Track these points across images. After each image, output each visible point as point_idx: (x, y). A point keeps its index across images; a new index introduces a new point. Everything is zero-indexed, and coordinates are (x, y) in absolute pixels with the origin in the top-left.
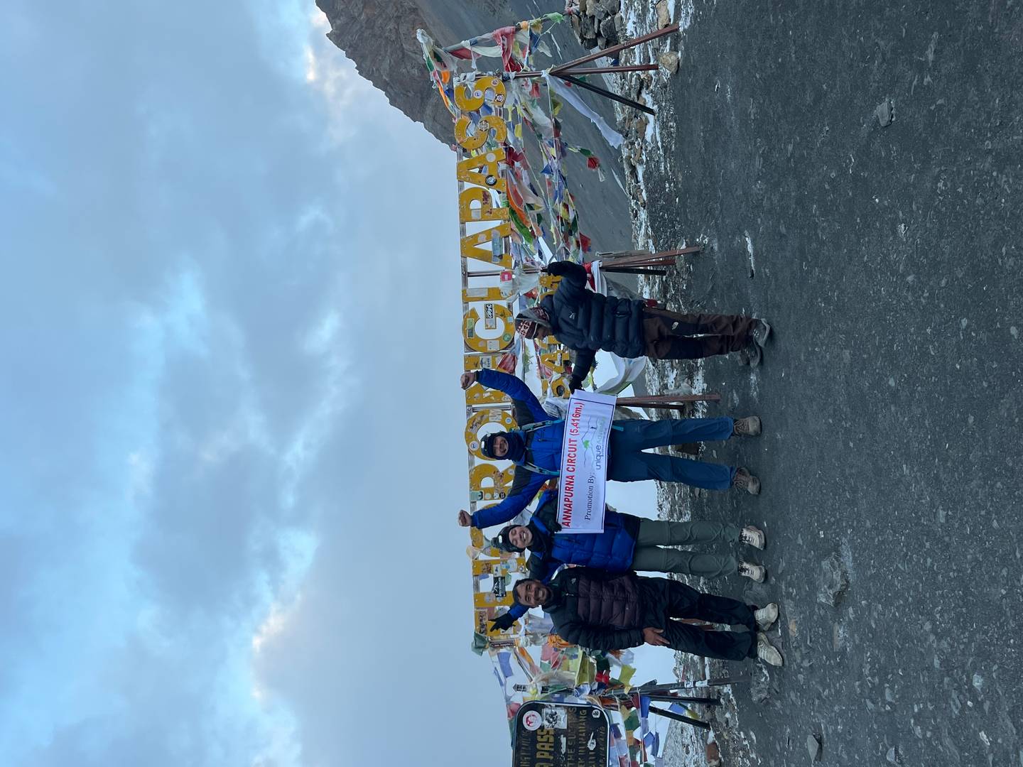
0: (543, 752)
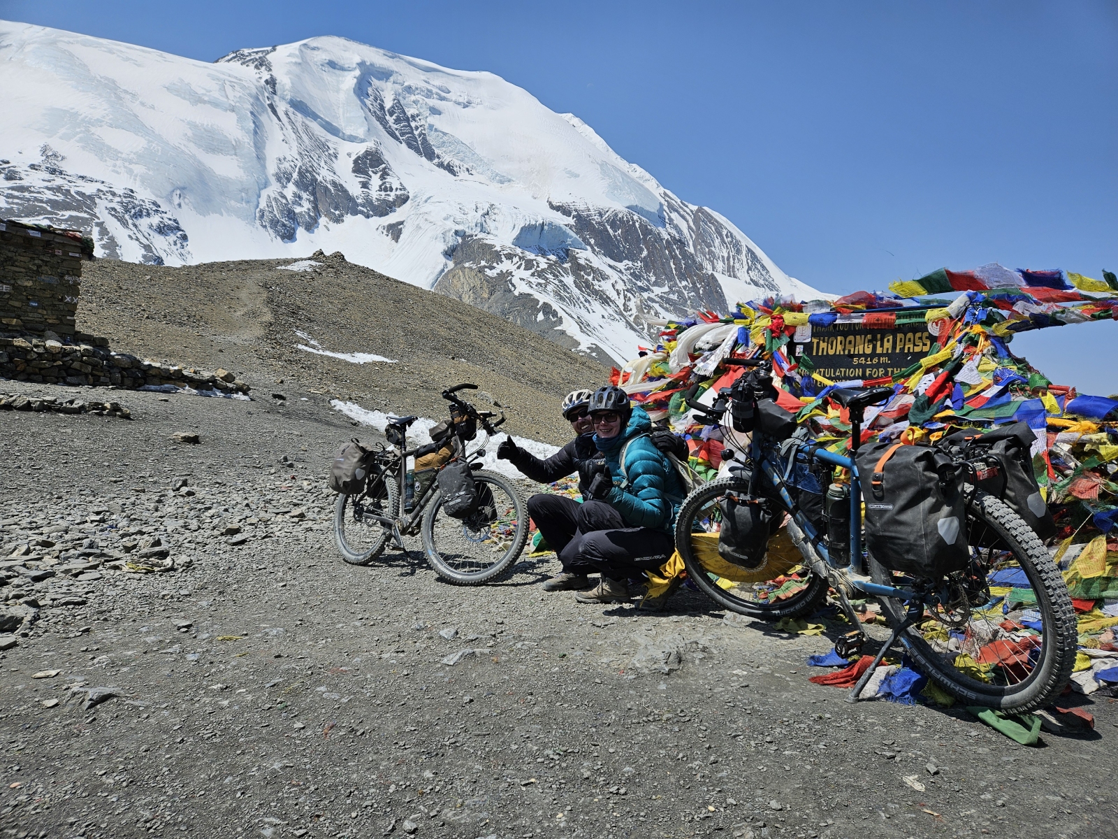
0: (903, 340)
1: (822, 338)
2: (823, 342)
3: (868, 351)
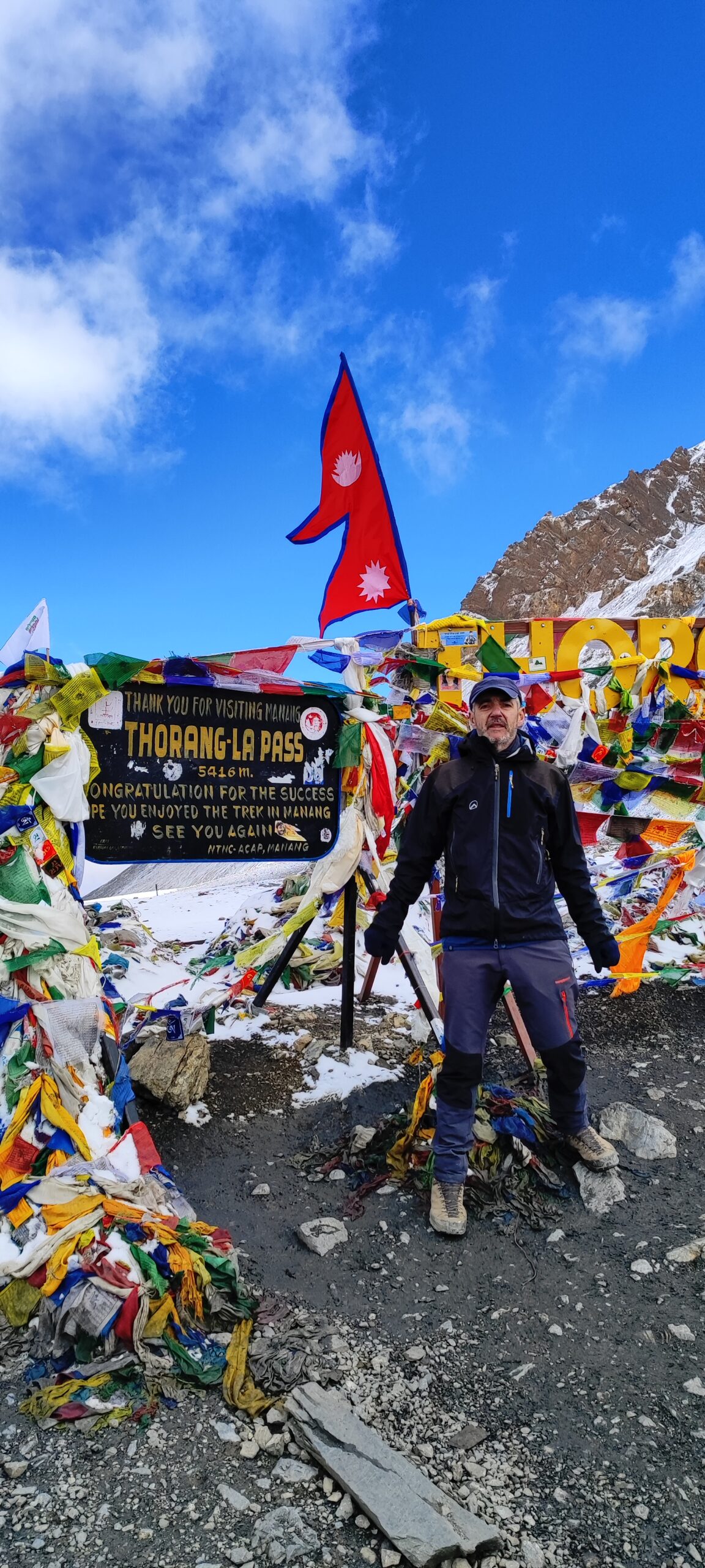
0: (269, 742)
1: (143, 725)
2: (146, 732)
3: (221, 756)
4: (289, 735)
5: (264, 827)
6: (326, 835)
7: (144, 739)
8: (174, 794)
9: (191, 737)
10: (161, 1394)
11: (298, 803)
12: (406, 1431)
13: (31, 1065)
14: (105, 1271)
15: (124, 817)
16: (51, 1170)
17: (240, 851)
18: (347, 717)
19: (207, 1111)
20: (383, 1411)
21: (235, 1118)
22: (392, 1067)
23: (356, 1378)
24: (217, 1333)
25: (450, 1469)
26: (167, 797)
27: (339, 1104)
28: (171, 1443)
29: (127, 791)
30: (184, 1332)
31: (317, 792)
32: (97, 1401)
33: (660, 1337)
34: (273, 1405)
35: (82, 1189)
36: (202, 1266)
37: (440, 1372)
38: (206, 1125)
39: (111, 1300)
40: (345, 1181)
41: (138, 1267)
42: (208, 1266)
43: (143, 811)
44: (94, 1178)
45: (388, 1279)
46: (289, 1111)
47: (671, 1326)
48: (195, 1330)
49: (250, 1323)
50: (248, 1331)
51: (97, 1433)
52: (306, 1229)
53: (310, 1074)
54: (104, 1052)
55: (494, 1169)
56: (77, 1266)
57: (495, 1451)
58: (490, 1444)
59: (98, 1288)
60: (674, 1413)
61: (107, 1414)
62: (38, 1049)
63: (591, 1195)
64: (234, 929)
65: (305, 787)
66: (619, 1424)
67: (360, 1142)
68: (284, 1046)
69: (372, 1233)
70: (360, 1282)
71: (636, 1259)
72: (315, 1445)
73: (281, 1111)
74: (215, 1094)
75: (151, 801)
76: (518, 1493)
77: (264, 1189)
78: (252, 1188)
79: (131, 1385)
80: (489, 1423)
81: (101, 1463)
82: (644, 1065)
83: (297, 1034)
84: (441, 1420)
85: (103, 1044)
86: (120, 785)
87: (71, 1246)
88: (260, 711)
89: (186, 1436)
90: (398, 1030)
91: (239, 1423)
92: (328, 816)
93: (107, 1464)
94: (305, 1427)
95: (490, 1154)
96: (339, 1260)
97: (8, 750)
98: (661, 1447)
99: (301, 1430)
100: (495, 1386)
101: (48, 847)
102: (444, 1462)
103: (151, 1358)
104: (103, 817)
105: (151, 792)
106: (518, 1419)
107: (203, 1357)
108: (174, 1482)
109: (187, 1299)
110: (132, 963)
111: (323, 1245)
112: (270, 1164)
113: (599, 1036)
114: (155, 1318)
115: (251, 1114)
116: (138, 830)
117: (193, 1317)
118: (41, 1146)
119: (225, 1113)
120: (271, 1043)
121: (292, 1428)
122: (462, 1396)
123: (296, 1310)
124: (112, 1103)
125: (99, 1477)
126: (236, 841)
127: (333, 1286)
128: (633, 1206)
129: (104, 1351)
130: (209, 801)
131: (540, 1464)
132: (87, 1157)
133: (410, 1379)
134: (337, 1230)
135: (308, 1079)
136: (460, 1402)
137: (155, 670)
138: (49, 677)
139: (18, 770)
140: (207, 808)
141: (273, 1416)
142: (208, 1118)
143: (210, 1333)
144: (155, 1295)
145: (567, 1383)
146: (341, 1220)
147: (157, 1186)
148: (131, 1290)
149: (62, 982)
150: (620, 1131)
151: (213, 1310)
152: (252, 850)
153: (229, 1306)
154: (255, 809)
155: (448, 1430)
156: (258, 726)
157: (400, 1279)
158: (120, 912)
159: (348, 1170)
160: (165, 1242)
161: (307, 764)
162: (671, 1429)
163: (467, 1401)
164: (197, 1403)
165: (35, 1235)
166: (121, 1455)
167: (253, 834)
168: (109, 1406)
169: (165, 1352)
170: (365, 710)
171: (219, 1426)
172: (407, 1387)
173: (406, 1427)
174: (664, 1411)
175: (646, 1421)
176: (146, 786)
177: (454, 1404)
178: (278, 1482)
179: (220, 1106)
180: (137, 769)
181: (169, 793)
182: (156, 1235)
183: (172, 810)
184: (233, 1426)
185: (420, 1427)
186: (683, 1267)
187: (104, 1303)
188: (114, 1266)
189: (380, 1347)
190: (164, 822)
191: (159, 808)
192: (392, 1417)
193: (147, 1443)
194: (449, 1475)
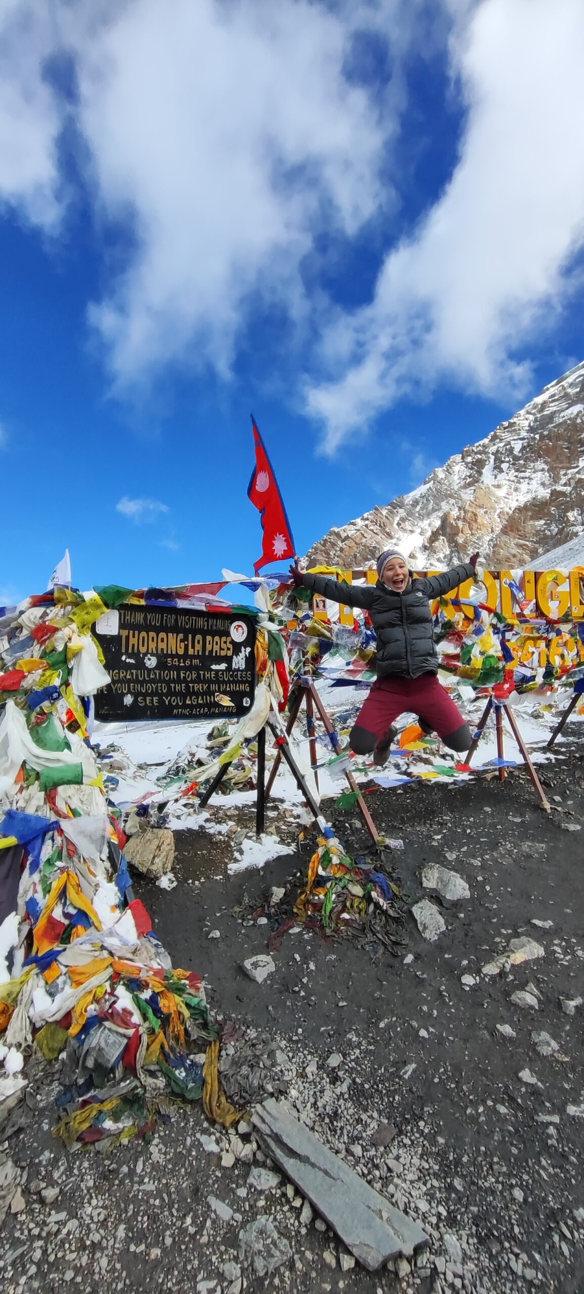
0: (211, 643)
1: (131, 632)
2: (134, 636)
3: (181, 652)
4: (224, 639)
5: (208, 698)
6: (247, 702)
7: (133, 641)
8: (152, 676)
9: (162, 640)
10: (158, 1112)
11: (229, 682)
12: (339, 1132)
13: (59, 864)
14: (115, 1017)
15: (120, 692)
16: (75, 941)
17: (194, 712)
18: (259, 628)
19: (174, 879)
20: (320, 1115)
21: (192, 883)
22: (289, 845)
23: (297, 1086)
24: (195, 1054)
25: (377, 1167)
26: (147, 679)
27: (258, 870)
28: (168, 1157)
29: (121, 675)
30: (172, 1056)
31: (241, 674)
32: (111, 1122)
33: (493, 1035)
34: (242, 1117)
35: (97, 954)
36: (184, 1006)
37: (354, 1076)
38: (174, 889)
39: (120, 1039)
40: (267, 924)
41: (139, 1012)
42: (188, 1005)
43: (132, 688)
44: (105, 945)
45: (305, 999)
46: (227, 877)
47: (498, 1026)
48: (179, 1053)
49: (218, 1044)
50: (217, 1051)
51: (112, 1152)
52: (248, 964)
53: (238, 851)
54: (110, 852)
55: (363, 913)
56: (95, 1013)
57: (405, 1145)
58: (399, 1139)
59: (110, 1030)
60: (519, 1101)
61: (118, 1134)
62: (65, 852)
63: (425, 928)
64: (183, 758)
65: (233, 672)
66: (484, 1112)
67: (276, 898)
68: (220, 833)
69: (291, 964)
70: (288, 1003)
71: (463, 974)
72: (278, 1156)
73: (221, 877)
74: (178, 867)
75: (137, 681)
76: (429, 1185)
77: (216, 934)
78: (208, 933)
79: (136, 1106)
80: (395, 1119)
81: (117, 1182)
82: (439, 837)
83: (227, 825)
84: (362, 1120)
85: (109, 847)
86: (116, 671)
87: (90, 998)
88: (206, 623)
89: (179, 1150)
90: (289, 820)
91: (218, 1135)
92: (248, 690)
93: (122, 1182)
94: (269, 1140)
95: (360, 903)
96: (271, 985)
97: (43, 648)
98: (517, 1131)
99: (265, 1141)
100: (393, 1085)
101: (70, 713)
102: (371, 1159)
103: (150, 1081)
104: (106, 692)
105: (137, 675)
106: (414, 1113)
107: (186, 1076)
108: (173, 1196)
109: (173, 1031)
110: (121, 780)
111: (260, 975)
112: (218, 915)
113: (409, 819)
114: (151, 1049)
115: (203, 880)
116: (128, 700)
117: (178, 1044)
118: (66, 922)
119: (186, 880)
120: (211, 831)
121: (257, 1138)
122: (372, 1097)
123: (248, 1031)
124: (116, 888)
125: (115, 1196)
126: (191, 707)
127: (270, 1008)
128: (452, 934)
129: (115, 1077)
130: (174, 681)
131: (438, 1154)
132: (100, 929)
133: (334, 1084)
134: (268, 963)
135: (237, 855)
136: (371, 1102)
137: (140, 595)
138: (70, 599)
139: (50, 662)
140: (172, 685)
141: (243, 1127)
142: (175, 884)
143: (190, 1054)
144: (151, 1032)
145: (440, 1078)
146: (268, 954)
147: (150, 947)
148: (134, 1030)
149: (81, 805)
150: (435, 883)
151: (192, 1038)
152: (202, 711)
153: (203, 1034)
154: (202, 686)
155: (368, 1129)
156: (204, 633)
157: (313, 998)
158: (112, 749)
159: (269, 916)
160: (157, 990)
161: (234, 657)
162: (520, 1114)
163: (376, 1100)
164: (185, 1117)
165: (63, 989)
166: (132, 1172)
167: (202, 702)
168: (120, 1125)
169: (159, 1074)
170: (270, 623)
171: (203, 1139)
172: (333, 1092)
173: (338, 1128)
174: (512, 1099)
175: (502, 1109)
176: (134, 672)
177: (368, 1104)
178: (253, 1190)
179: (183, 875)
180: (128, 660)
181: (149, 676)
182: (150, 986)
183: (151, 687)
184: (213, 1138)
185: (348, 1127)
186: (493, 977)
187: (115, 1041)
188: (121, 1012)
189: (309, 1057)
190: (145, 695)
191: (142, 686)
192: (327, 1120)
193: (150, 1158)
194: (377, 1173)
